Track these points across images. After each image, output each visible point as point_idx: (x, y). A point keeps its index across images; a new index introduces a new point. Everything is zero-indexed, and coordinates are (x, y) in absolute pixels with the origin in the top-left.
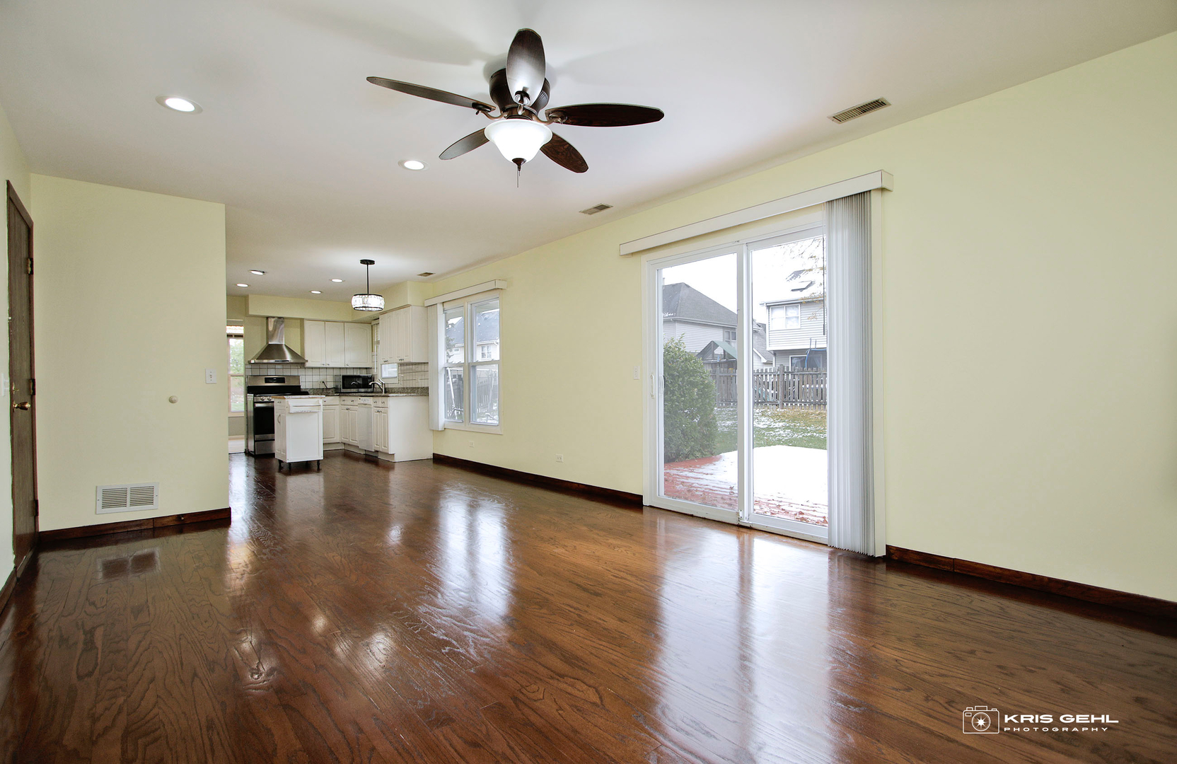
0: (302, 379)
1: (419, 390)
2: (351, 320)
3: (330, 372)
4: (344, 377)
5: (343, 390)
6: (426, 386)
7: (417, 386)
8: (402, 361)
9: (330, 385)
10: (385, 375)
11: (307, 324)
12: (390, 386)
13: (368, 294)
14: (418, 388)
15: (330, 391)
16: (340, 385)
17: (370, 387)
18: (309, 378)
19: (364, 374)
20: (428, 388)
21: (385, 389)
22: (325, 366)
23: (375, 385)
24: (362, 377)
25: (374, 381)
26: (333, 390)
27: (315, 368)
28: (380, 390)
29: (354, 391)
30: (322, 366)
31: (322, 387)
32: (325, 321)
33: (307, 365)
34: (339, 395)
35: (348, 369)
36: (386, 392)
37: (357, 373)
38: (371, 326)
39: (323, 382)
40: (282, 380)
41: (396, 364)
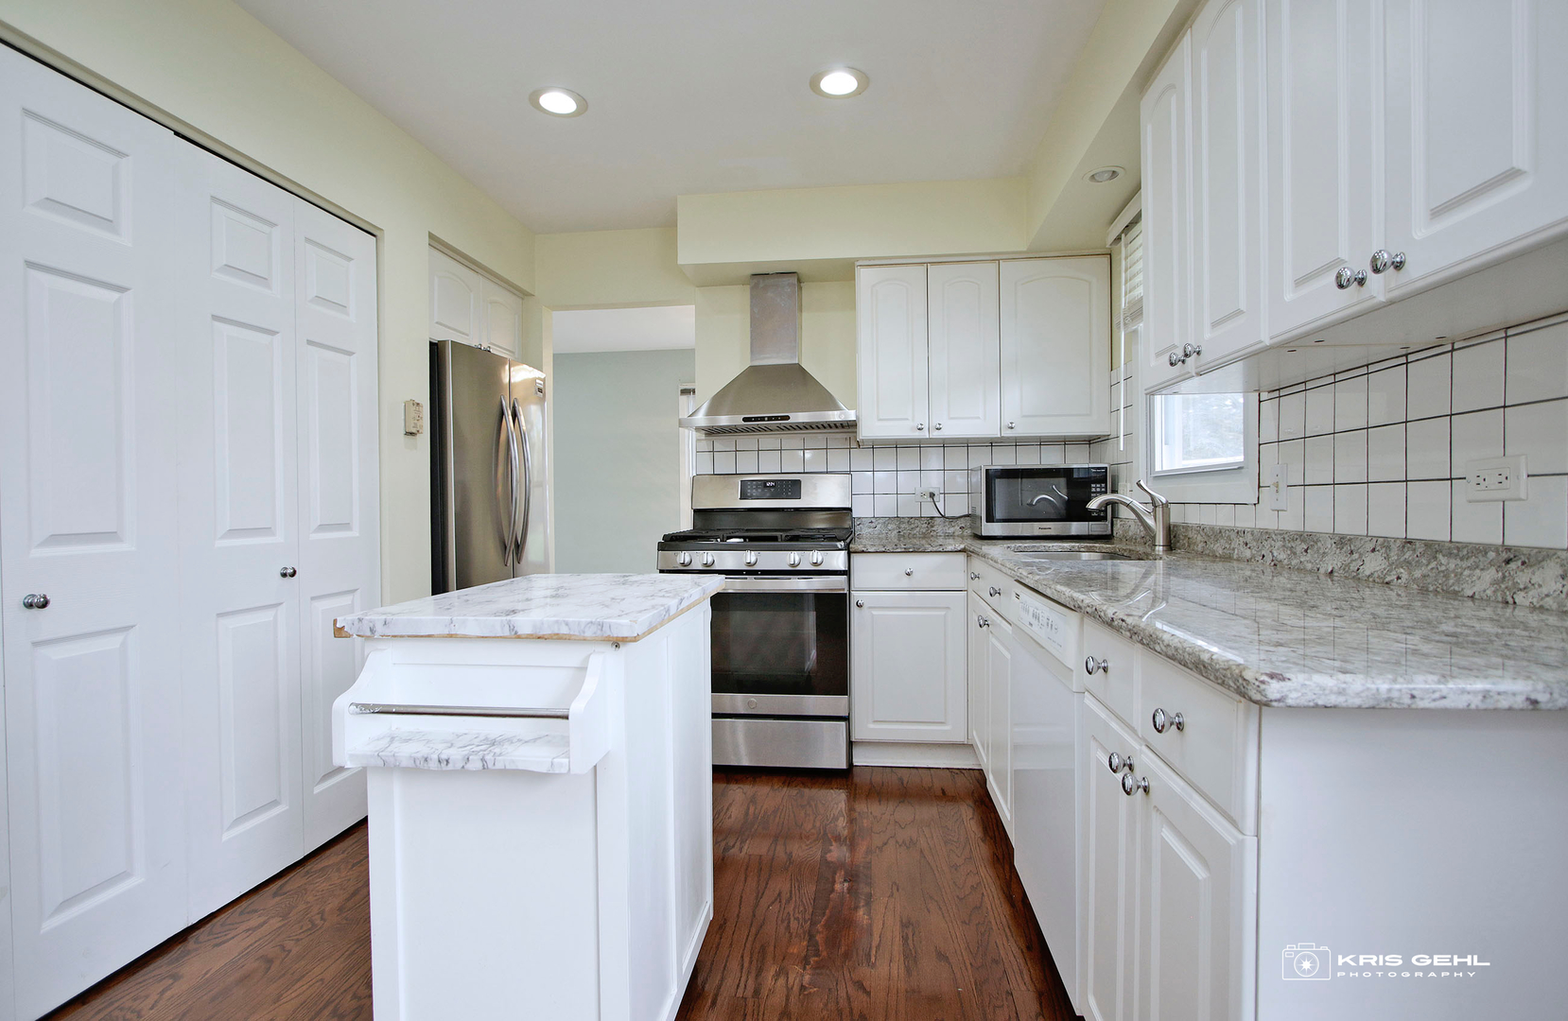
0: (862, 481)
2: (1022, 247)
3: (957, 458)
4: (991, 476)
5: (987, 530)
9: (957, 507)
10: (1169, 458)
11: (861, 275)
12: (1194, 517)
15: (953, 531)
16: (979, 503)
17: (1099, 516)
18: (885, 482)
19: (1078, 460)
21: (1170, 531)
22: (925, 434)
23: (1114, 504)
24: (1067, 473)
25: (1114, 491)
26: (962, 523)
27: (897, 445)
28: (1135, 529)
29: (1037, 533)
30: (918, 435)
31: (929, 511)
32: (928, 262)
33: (865, 432)
34: (963, 551)
35: (1017, 443)
36: (1170, 546)
37: (1052, 459)
38: (1106, 260)
39: (932, 495)
40: (792, 488)
41: (1236, 372)
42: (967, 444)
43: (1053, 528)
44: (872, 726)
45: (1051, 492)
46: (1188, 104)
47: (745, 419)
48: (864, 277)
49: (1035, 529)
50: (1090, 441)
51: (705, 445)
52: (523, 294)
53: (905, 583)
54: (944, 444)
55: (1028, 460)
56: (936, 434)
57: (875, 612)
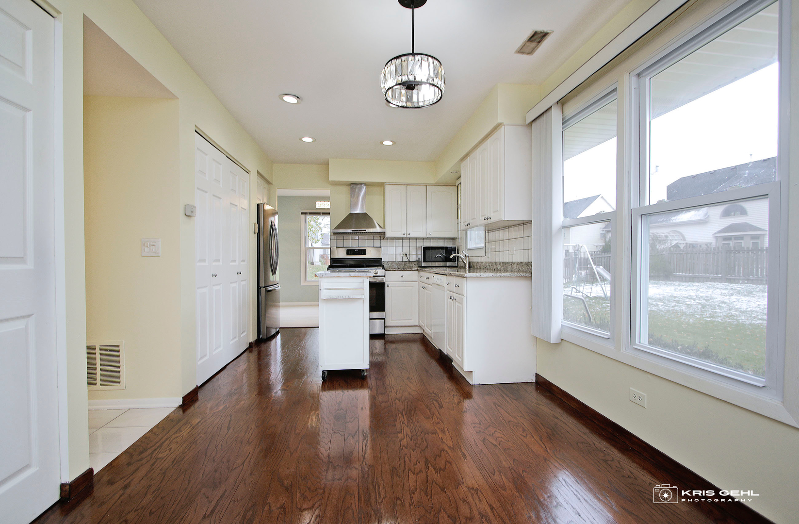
0: (384, 250)
1: (514, 266)
2: (433, 182)
3: (413, 244)
4: (425, 249)
5: (423, 264)
6: (526, 260)
7: (510, 261)
8: (489, 221)
9: (413, 258)
10: (470, 246)
11: (387, 187)
12: (475, 260)
13: (413, 54)
14: (512, 263)
15: (413, 265)
16: (421, 257)
17: (453, 260)
18: (392, 250)
19: (449, 244)
20: (529, 264)
21: (469, 263)
22: (405, 236)
23: (458, 257)
24: (446, 248)
25: (458, 253)
26: (415, 263)
27: (395, 239)
28: (462, 264)
29: (437, 265)
30: (403, 236)
31: (405, 259)
32: (406, 185)
33: (387, 235)
34: (417, 270)
35: (431, 239)
36: (470, 267)
37: (441, 244)
38: (456, 188)
39: (406, 254)
40: (364, 252)
41: (482, 228)
42: (417, 239)
43: (441, 264)
44: (391, 321)
45: (441, 254)
46: (468, 169)
47: (352, 231)
48: (387, 188)
49: (437, 264)
50: (452, 239)
51: (333, 237)
52: (269, 183)
53: (401, 279)
54: (410, 239)
55: (434, 244)
56: (408, 236)
57: (392, 288)
